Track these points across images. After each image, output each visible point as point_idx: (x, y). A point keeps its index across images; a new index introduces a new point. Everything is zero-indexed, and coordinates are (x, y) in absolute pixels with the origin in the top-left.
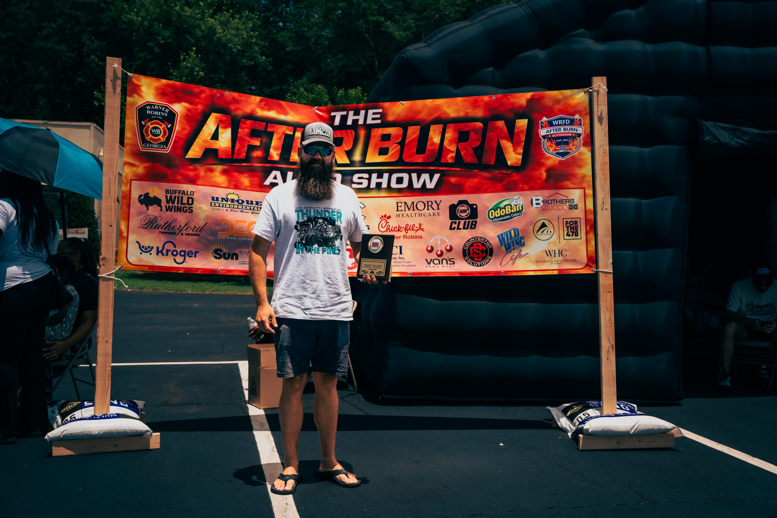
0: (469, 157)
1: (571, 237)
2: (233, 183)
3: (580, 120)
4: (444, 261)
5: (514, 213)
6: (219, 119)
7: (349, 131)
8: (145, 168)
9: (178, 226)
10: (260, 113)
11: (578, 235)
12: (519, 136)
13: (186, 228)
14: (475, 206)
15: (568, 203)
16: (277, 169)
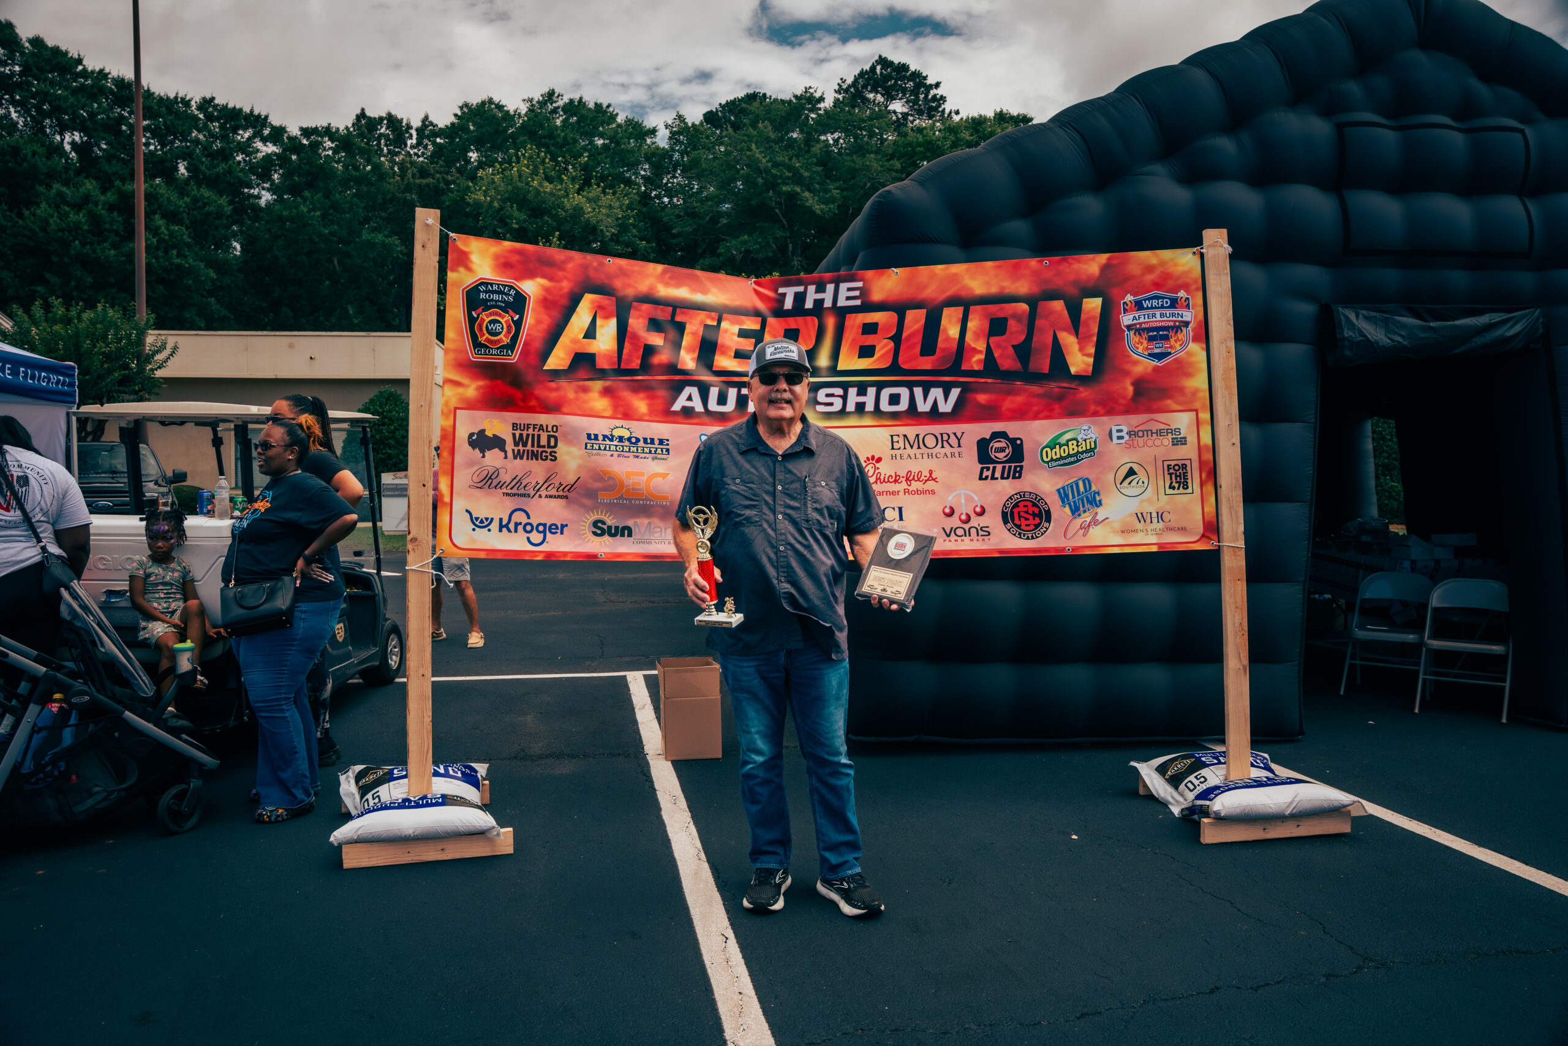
0: (1007, 361)
1: (1176, 491)
2: (621, 409)
3: (1188, 299)
4: (973, 531)
5: (1082, 453)
6: (596, 304)
7: (809, 318)
8: (478, 388)
9: (534, 483)
10: (665, 291)
11: (1187, 488)
12: (1088, 326)
13: (546, 485)
14: (1019, 442)
15: (1170, 435)
16: (692, 383)
